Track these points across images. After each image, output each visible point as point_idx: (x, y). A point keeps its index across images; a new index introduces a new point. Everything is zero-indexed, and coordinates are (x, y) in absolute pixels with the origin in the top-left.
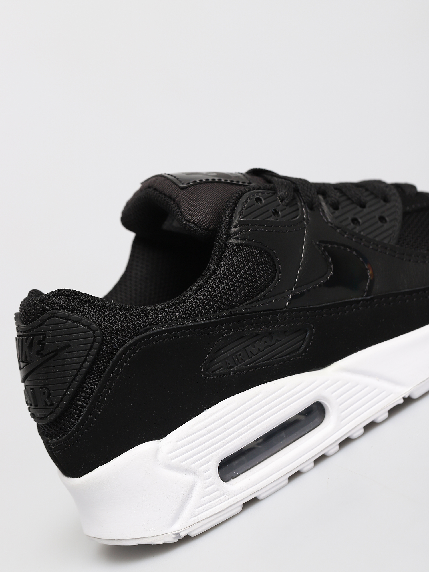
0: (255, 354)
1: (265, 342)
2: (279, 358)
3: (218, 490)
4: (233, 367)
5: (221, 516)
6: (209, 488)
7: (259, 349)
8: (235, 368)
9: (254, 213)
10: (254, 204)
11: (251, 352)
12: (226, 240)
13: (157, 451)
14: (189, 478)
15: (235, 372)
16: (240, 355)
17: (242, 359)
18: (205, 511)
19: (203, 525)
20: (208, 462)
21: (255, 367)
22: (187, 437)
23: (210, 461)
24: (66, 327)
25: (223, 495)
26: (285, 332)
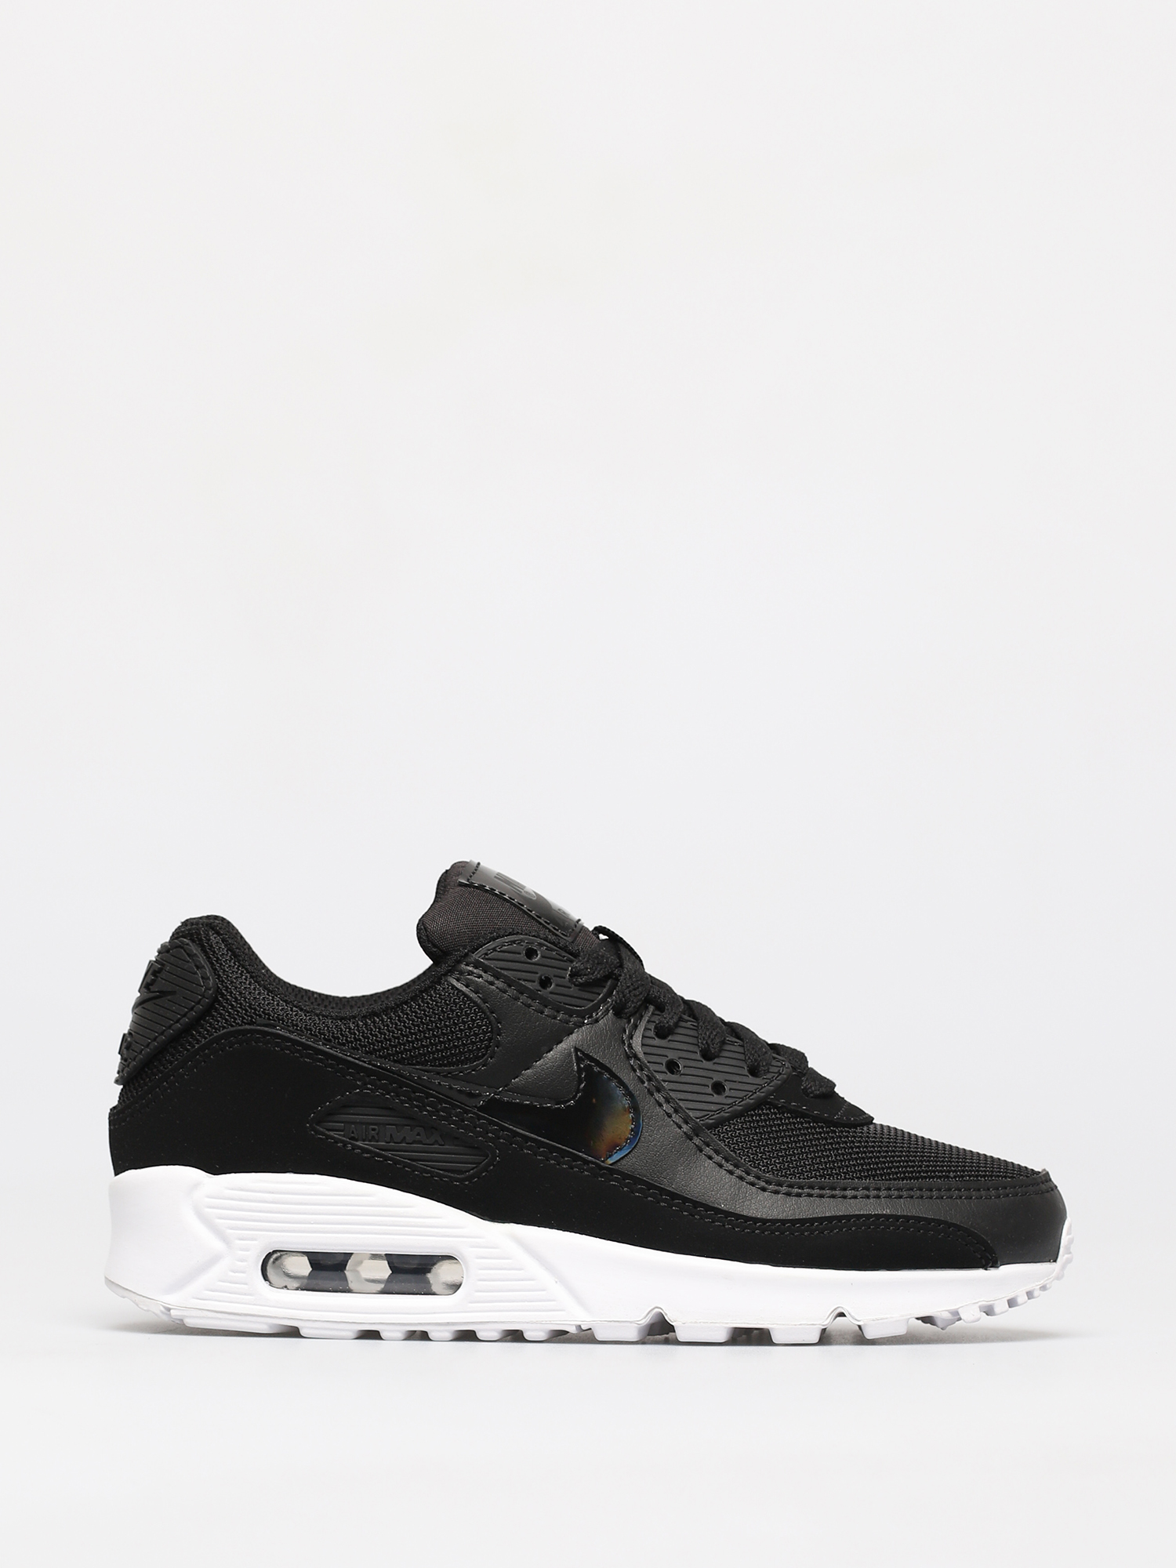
0: (395, 1141)
1: (418, 1134)
2: (427, 1166)
3: (246, 1284)
4: (357, 1140)
5: (233, 1320)
6: (237, 1274)
7: (405, 1138)
8: (359, 1143)
9: (510, 963)
10: (520, 954)
11: (391, 1135)
12: (445, 975)
13: (196, 1185)
14: (218, 1245)
15: (354, 1147)
16: (374, 1130)
17: (373, 1137)
18: (216, 1300)
19: (204, 1317)
20: (253, 1239)
21: (386, 1158)
22: (242, 1190)
23: (255, 1240)
24: (185, 967)
25: (250, 1295)
26: (457, 1138)
